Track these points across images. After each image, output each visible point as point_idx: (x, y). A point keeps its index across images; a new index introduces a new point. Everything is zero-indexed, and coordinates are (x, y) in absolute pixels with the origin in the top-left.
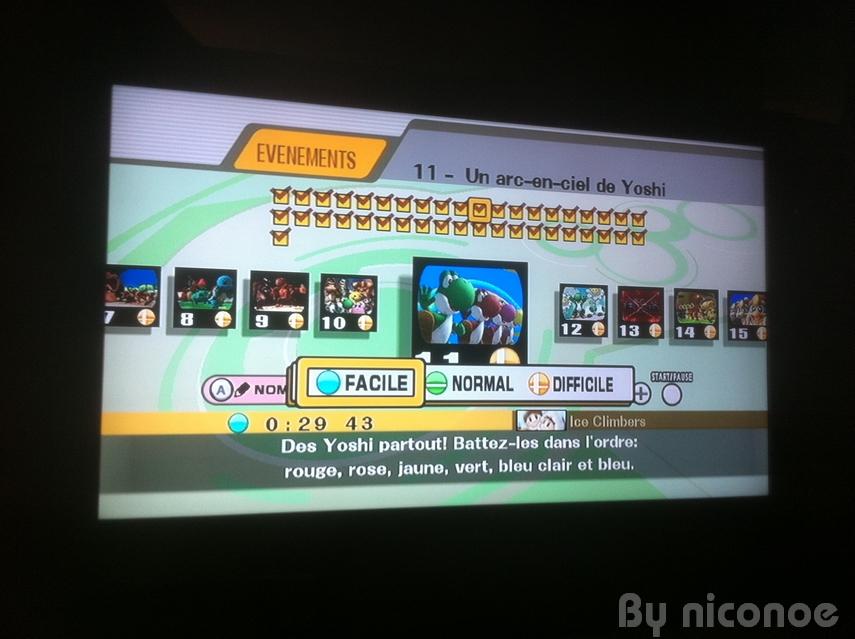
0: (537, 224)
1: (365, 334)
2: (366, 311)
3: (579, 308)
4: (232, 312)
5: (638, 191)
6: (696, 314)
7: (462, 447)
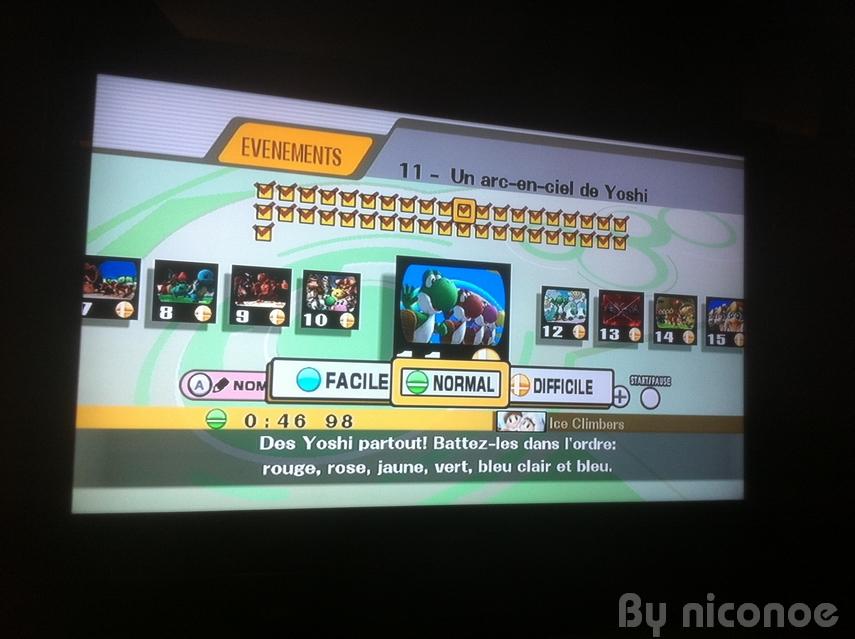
0: (521, 226)
1: (346, 332)
2: (348, 309)
3: (560, 311)
4: (213, 306)
5: (620, 195)
6: (675, 320)
7: (442, 447)
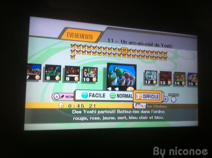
0: (139, 54)
1: (94, 83)
2: (95, 77)
4: (60, 76)
5: (165, 46)
